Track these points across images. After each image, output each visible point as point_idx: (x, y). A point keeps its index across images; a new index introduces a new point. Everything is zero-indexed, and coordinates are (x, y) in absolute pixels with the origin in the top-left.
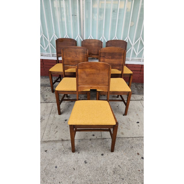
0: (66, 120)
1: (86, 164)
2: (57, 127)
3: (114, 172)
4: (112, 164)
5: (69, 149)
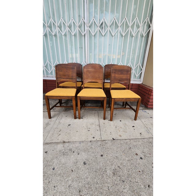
0: (70, 125)
1: (85, 166)
2: (61, 130)
3: (114, 174)
4: (112, 165)
5: (69, 150)
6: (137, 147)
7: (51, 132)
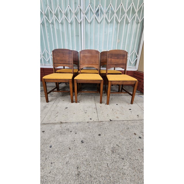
1: (83, 144)
2: (58, 112)
3: (113, 152)
4: (110, 144)
5: (67, 130)
6: (135, 127)
7: (48, 114)
